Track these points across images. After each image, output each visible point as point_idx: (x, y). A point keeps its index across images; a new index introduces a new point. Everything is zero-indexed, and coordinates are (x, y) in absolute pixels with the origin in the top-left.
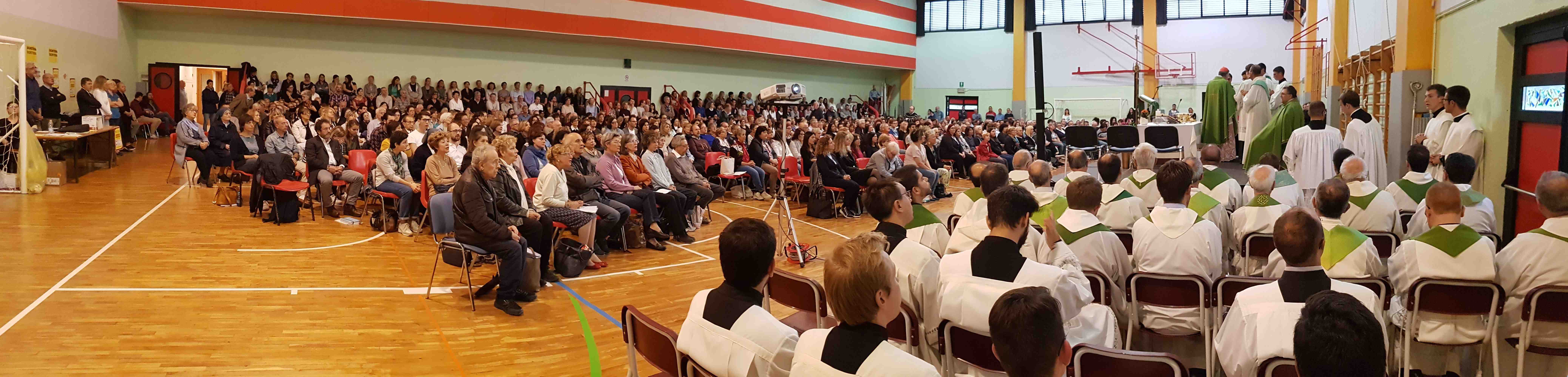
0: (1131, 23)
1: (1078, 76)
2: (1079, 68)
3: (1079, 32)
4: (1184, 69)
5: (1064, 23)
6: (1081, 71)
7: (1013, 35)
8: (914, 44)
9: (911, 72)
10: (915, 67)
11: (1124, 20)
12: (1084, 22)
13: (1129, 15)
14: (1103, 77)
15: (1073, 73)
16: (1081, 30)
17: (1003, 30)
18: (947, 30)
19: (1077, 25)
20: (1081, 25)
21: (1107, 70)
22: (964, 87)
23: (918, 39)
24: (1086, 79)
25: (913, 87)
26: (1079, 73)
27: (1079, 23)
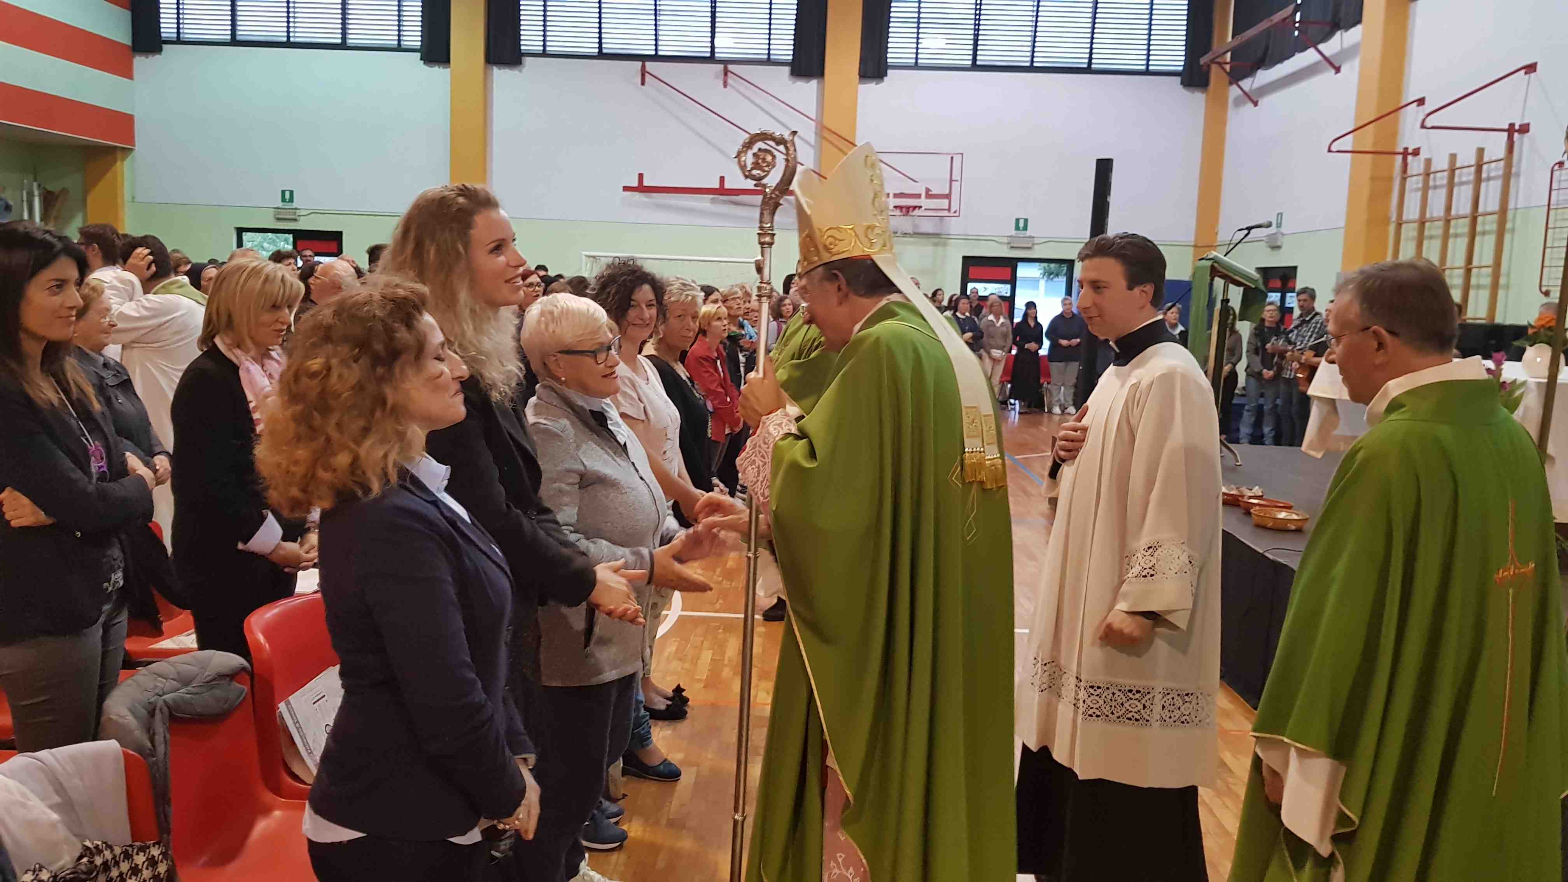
0: (787, 69)
1: (637, 196)
2: (641, 176)
3: (643, 83)
4: (929, 195)
5: (602, 55)
6: (646, 183)
7: (447, 71)
8: (127, 73)
9: (119, 155)
10: (131, 139)
11: (769, 61)
12: (656, 58)
13: (784, 48)
14: (703, 202)
15: (626, 189)
16: (647, 76)
17: (419, 54)
18: (234, 41)
19: (639, 64)
20: (649, 65)
21: (717, 185)
22: (295, 205)
23: (140, 62)
24: (659, 206)
25: (127, 197)
26: (641, 188)
27: (643, 58)
